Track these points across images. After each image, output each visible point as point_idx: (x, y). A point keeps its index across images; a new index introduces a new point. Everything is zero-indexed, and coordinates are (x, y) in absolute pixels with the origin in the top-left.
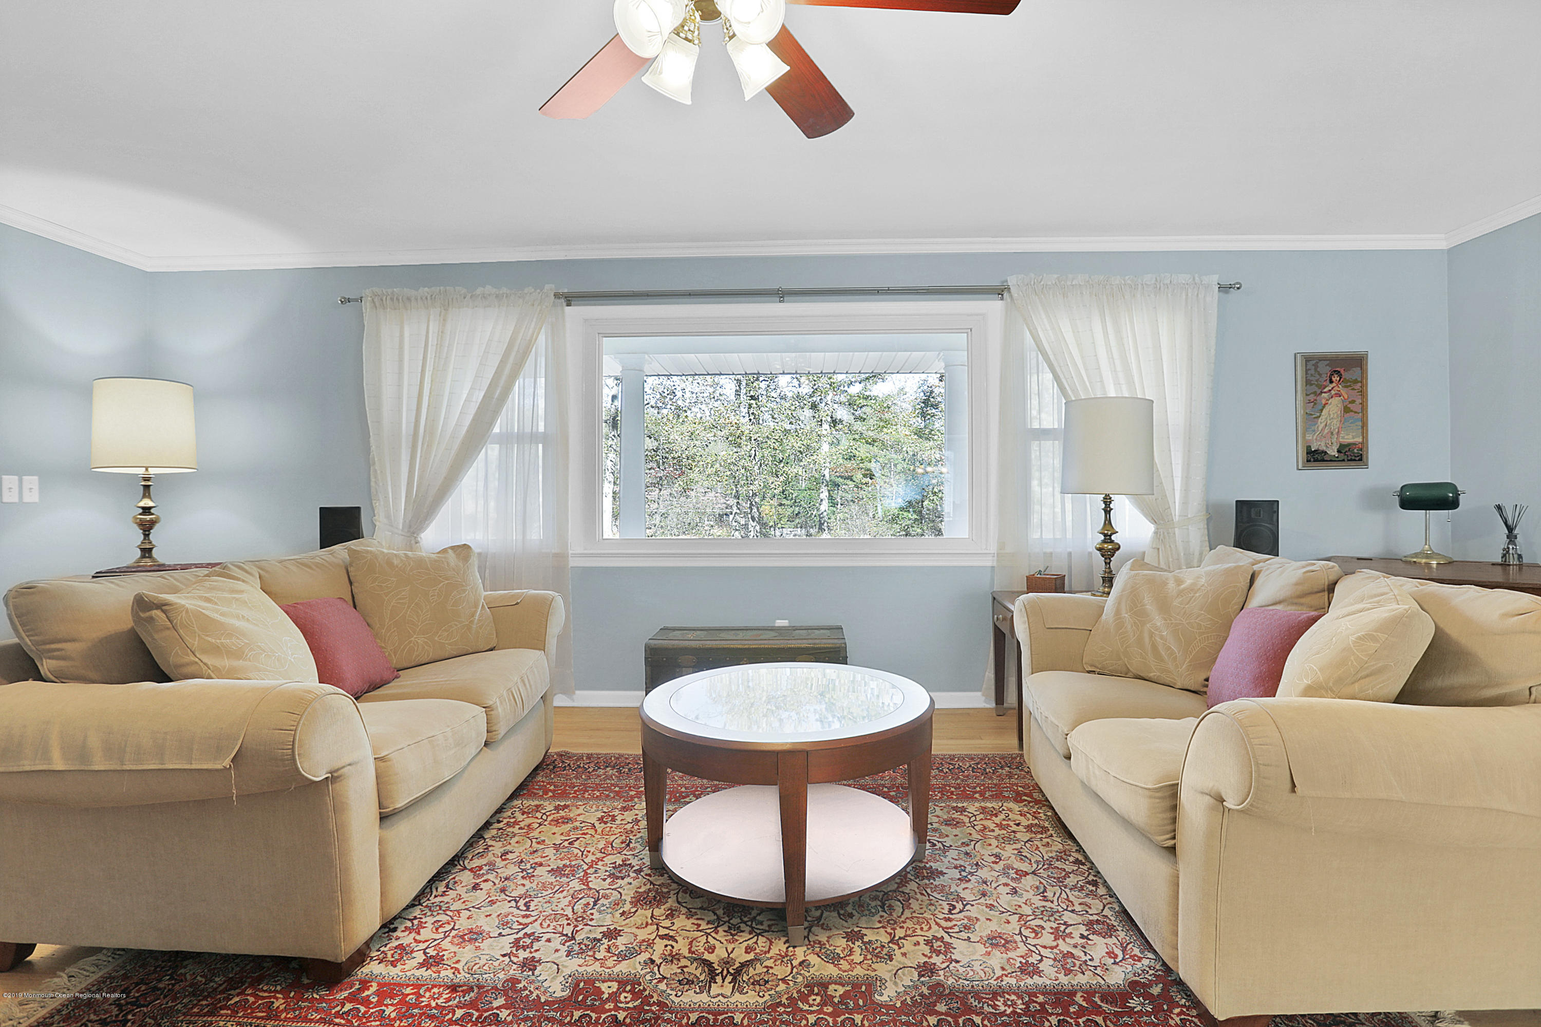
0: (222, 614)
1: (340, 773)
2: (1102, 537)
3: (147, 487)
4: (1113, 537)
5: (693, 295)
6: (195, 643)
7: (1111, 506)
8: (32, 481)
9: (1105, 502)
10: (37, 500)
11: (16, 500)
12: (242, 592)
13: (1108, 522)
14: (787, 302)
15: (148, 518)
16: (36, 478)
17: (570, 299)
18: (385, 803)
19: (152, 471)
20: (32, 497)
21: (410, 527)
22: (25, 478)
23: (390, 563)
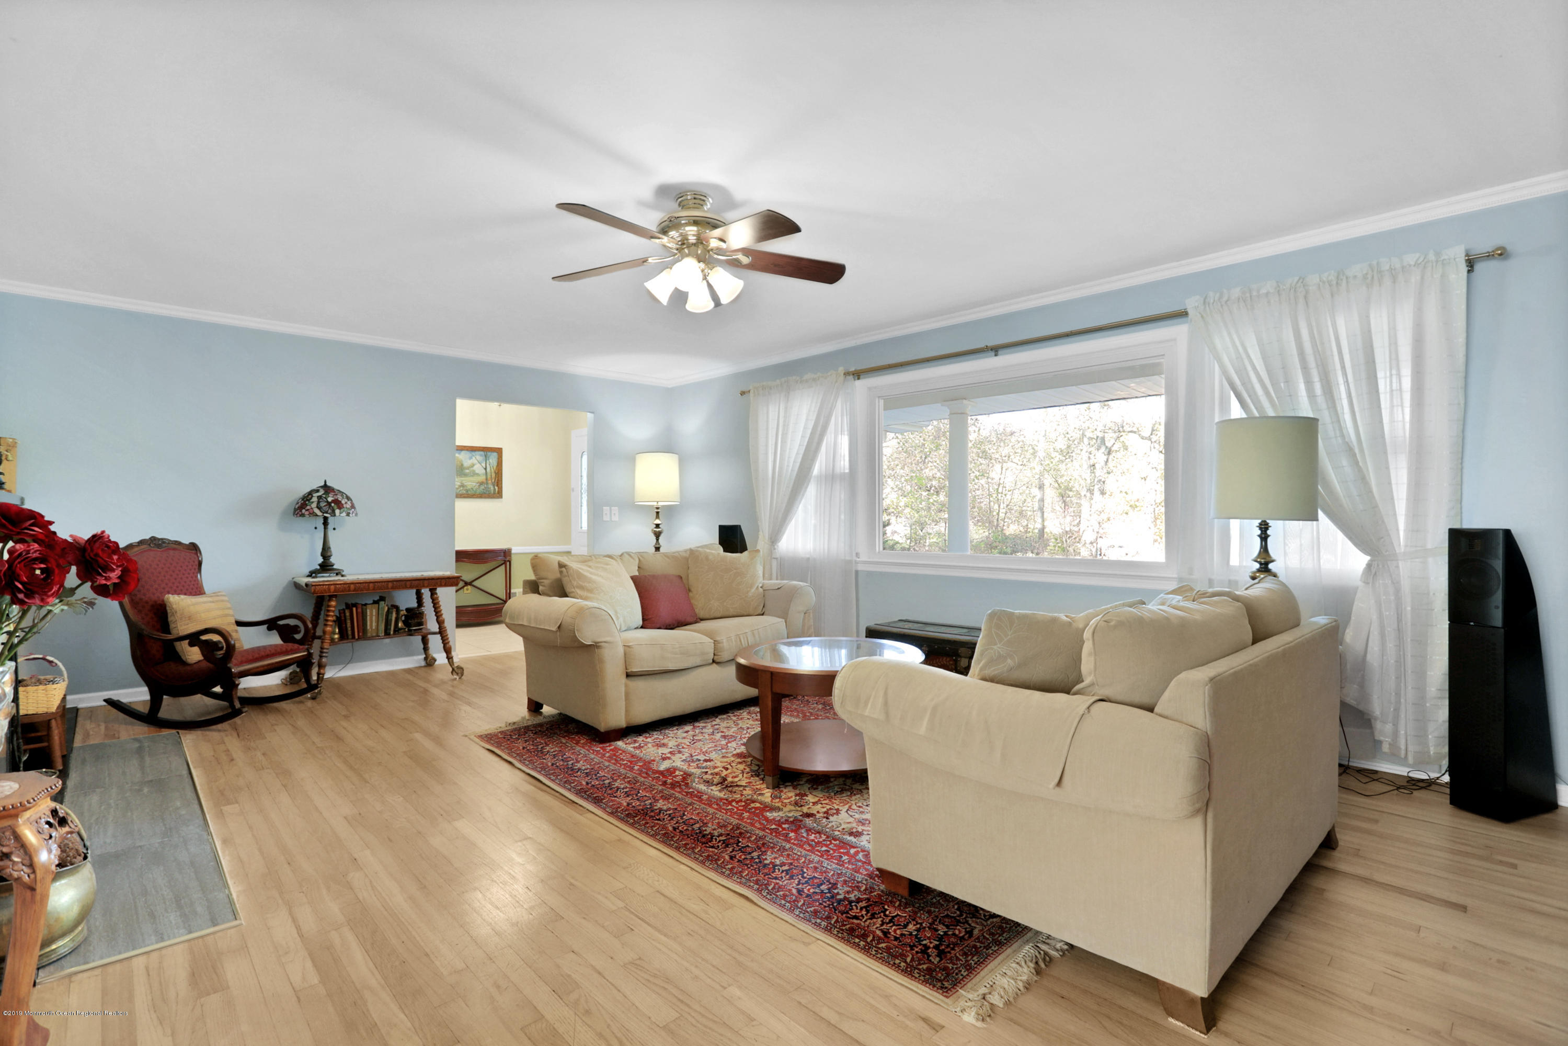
0: (591, 573)
1: (600, 644)
2: (1257, 566)
3: (658, 513)
4: (1271, 566)
5: (931, 360)
6: (575, 584)
7: (1269, 532)
8: (615, 509)
9: (1261, 529)
10: (617, 520)
11: (608, 520)
12: (607, 564)
13: (1264, 549)
14: (1001, 355)
15: (658, 530)
16: (616, 508)
17: (858, 375)
18: (628, 668)
19: (660, 504)
20: (616, 518)
21: (771, 538)
22: (613, 508)
23: (707, 558)
